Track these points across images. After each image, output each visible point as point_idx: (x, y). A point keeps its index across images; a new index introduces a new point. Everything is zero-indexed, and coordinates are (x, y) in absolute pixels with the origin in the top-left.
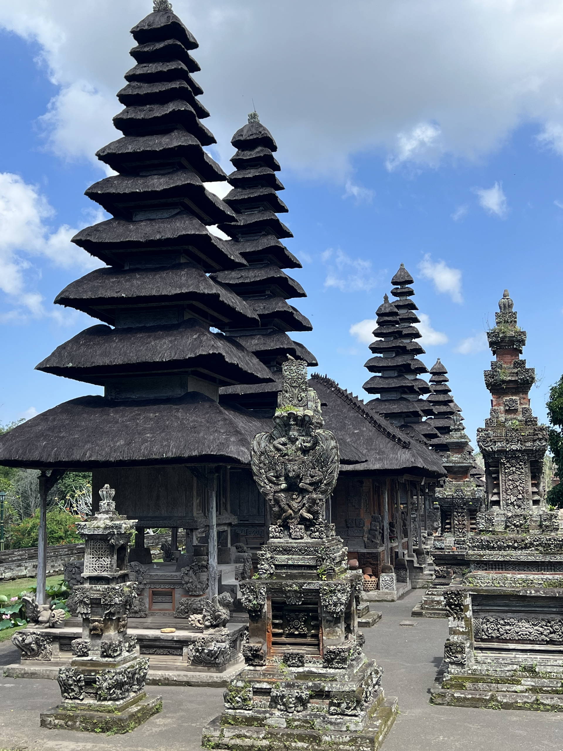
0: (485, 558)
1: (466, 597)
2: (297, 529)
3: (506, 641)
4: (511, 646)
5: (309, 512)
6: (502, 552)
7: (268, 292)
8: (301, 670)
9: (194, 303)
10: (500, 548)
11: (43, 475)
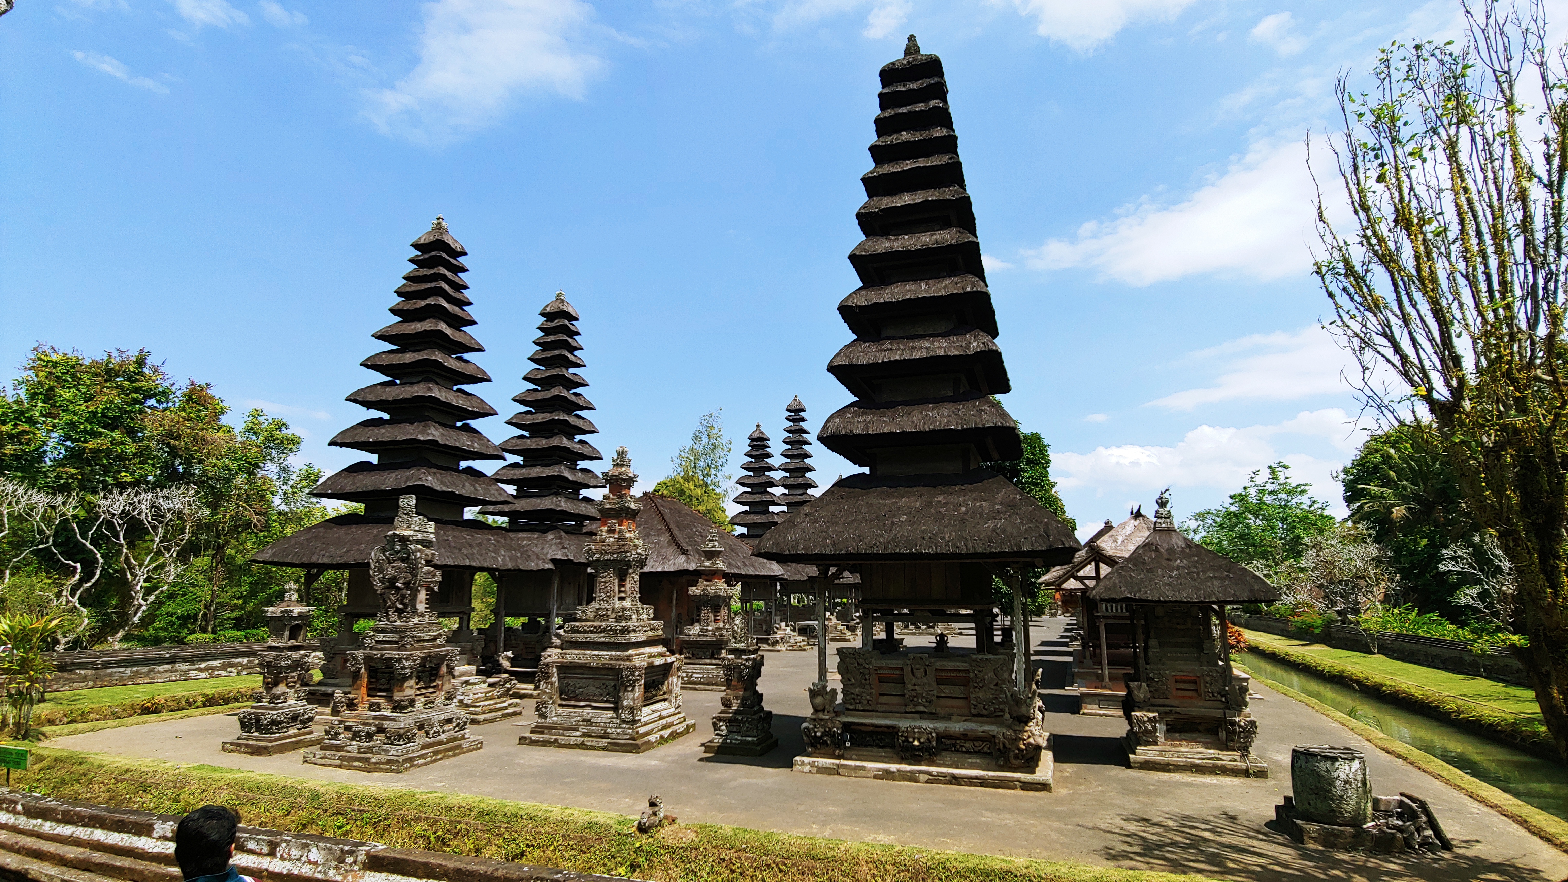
0: (573, 639)
1: (552, 667)
2: (393, 615)
3: (580, 700)
4: (583, 703)
6: (586, 635)
7: (556, 431)
8: (378, 713)
10: (585, 632)
11: (309, 572)
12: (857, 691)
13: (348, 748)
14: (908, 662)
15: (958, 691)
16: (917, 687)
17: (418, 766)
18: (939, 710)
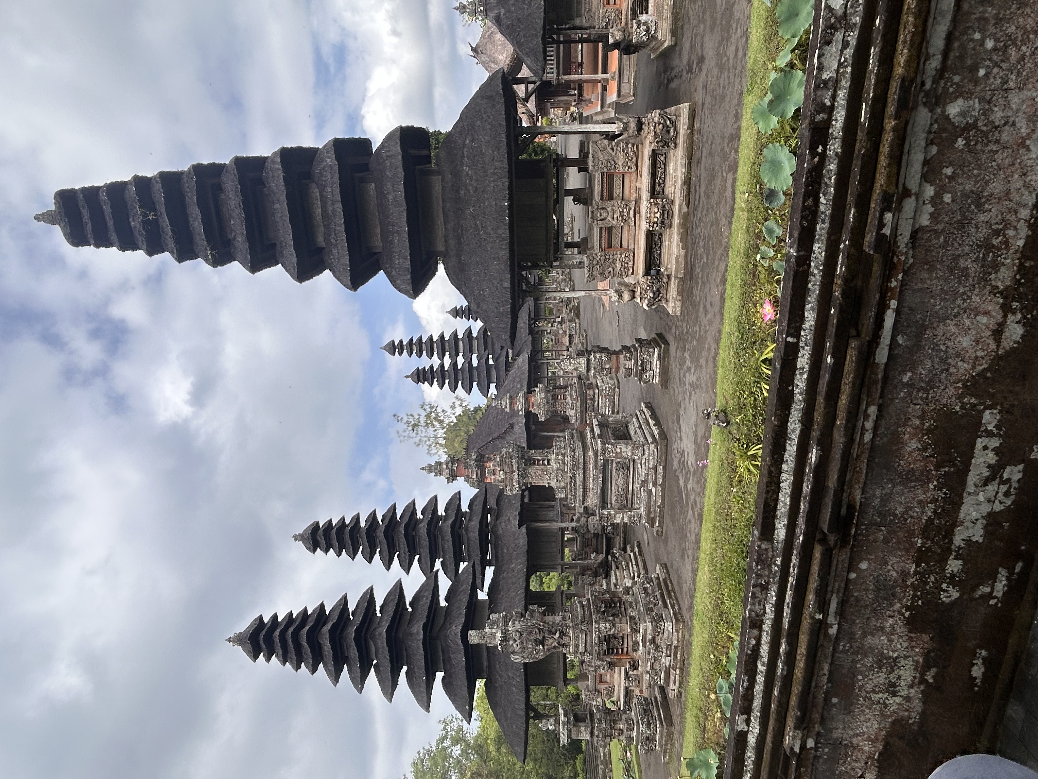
2: (565, 640)
3: (628, 490)
4: (630, 488)
5: (555, 634)
7: (414, 533)
8: (641, 644)
12: (618, 265)
13: (667, 664)
14: (596, 222)
15: (617, 182)
16: (615, 216)
17: (680, 608)
18: (633, 198)
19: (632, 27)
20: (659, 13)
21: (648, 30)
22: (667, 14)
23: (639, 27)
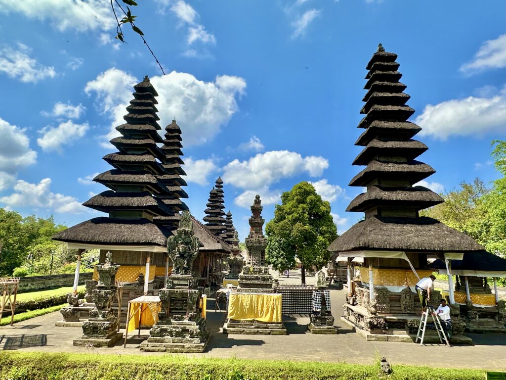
2: (182, 271)
9: (148, 186)
12: (383, 305)
14: (404, 293)
16: (407, 303)
18: (416, 312)
19: (474, 311)
20: (480, 324)
21: (473, 318)
22: (481, 328)
23: (475, 314)
